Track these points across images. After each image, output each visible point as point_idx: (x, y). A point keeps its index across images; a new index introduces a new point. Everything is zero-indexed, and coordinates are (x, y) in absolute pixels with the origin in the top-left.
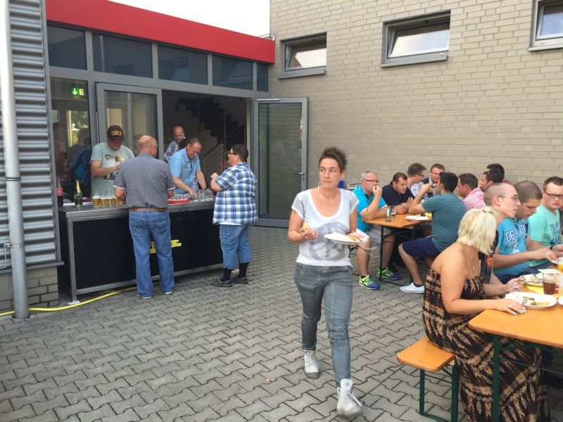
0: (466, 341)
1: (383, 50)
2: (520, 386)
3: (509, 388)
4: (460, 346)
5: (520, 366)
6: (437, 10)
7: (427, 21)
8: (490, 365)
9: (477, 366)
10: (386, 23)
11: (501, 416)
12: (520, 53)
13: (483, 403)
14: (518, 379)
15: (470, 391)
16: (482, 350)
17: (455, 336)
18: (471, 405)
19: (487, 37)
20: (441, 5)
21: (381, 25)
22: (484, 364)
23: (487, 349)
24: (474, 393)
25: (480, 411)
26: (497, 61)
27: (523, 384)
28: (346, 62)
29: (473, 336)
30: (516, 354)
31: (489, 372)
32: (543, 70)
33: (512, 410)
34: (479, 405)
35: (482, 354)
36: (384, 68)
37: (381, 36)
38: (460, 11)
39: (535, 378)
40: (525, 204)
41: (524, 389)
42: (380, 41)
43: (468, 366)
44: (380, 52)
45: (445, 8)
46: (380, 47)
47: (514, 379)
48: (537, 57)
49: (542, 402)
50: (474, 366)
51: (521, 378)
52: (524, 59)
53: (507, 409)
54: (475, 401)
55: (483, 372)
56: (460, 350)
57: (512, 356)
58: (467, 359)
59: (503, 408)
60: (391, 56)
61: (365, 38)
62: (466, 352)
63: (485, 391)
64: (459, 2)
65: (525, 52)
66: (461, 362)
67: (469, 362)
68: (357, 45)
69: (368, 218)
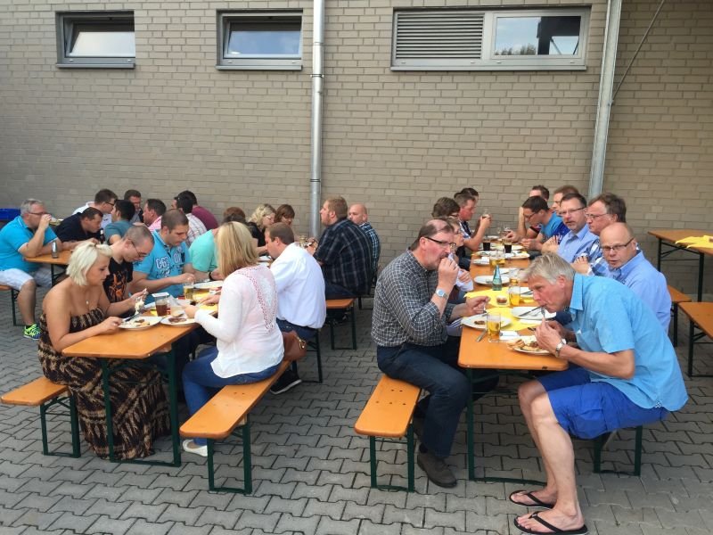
0: (80, 370)
1: (59, 46)
2: (133, 402)
3: (123, 405)
4: (73, 376)
5: (132, 382)
6: (118, 7)
7: (111, 18)
8: (102, 388)
9: (91, 392)
10: (59, 14)
11: (119, 434)
12: (209, 70)
13: (100, 426)
14: (130, 396)
15: (86, 417)
16: (94, 376)
17: (68, 367)
18: (90, 431)
19: (175, 48)
20: (123, 3)
21: (53, 15)
22: (98, 388)
23: (99, 375)
24: (91, 418)
25: (99, 434)
26: (187, 77)
27: (135, 400)
28: (10, 55)
29: (86, 364)
30: (127, 373)
31: (103, 395)
32: (231, 91)
33: (128, 426)
34: (97, 428)
35: (94, 379)
36: (61, 68)
37: (54, 28)
38: (144, 14)
39: (145, 392)
40: (174, 231)
41: (136, 403)
42: (54, 35)
43: (82, 393)
44: (55, 48)
45: (127, 7)
46: (54, 42)
47: (126, 396)
48: (224, 76)
49: (164, 417)
50: (87, 392)
51: (133, 394)
52: (213, 77)
53: (124, 427)
54: (93, 426)
55: (97, 396)
56: (72, 380)
57: (124, 376)
58: (81, 387)
59: (119, 426)
60: (71, 54)
61: (34, 28)
62: (78, 381)
63: (101, 414)
64: (142, 3)
65: (213, 70)
66: (74, 392)
67: (82, 389)
68: (23, 35)
69: (30, 255)
